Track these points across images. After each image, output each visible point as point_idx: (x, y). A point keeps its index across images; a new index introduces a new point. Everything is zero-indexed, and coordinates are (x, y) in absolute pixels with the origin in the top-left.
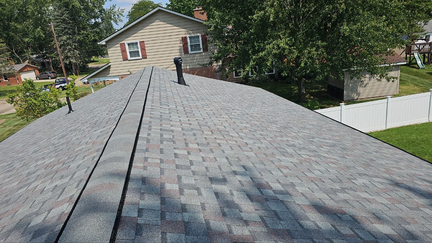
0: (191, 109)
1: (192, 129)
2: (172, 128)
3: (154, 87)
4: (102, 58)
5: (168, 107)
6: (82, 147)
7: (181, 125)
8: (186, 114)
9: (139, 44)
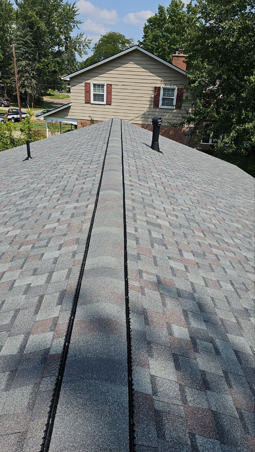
2: (158, 221)
4: (59, 93)
5: (147, 185)
7: (167, 216)
8: (168, 198)
9: (105, 87)
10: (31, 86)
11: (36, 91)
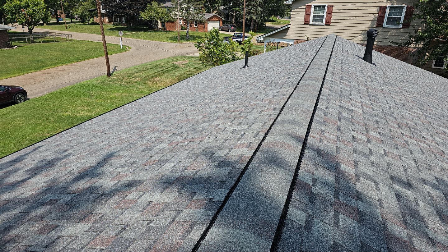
0: (375, 91)
1: (375, 115)
2: (352, 108)
3: (335, 59)
4: (280, 19)
5: (349, 84)
6: (259, 102)
7: (362, 107)
8: (369, 96)
9: (326, 8)
10: (256, 13)
11: (260, 18)
